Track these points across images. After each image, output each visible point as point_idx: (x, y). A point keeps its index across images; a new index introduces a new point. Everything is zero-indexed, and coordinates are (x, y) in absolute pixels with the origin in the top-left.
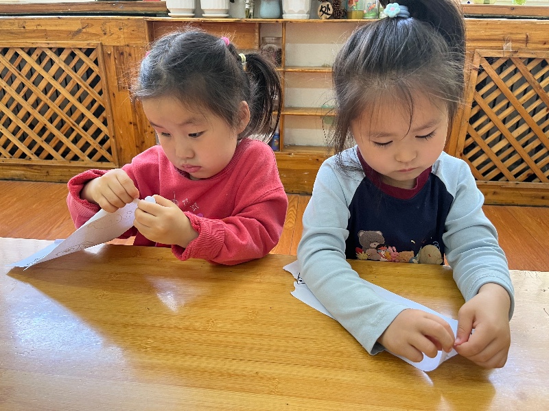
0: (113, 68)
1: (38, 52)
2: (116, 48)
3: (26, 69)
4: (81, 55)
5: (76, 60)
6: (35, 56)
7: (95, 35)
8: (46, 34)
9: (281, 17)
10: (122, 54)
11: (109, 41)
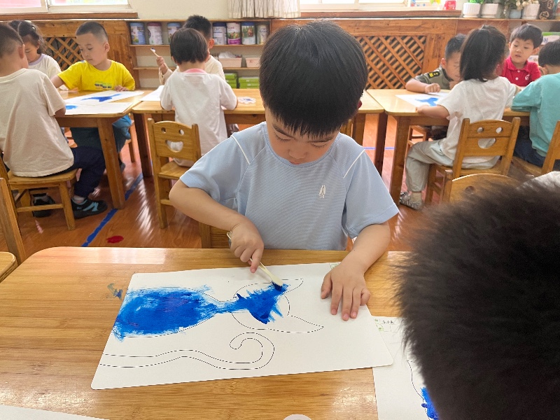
0: (432, 46)
1: (392, 38)
2: (437, 35)
3: (382, 47)
4: (416, 39)
5: (412, 41)
6: (389, 41)
7: (427, 28)
8: (400, 28)
9: (521, 18)
10: (440, 38)
11: (434, 32)
